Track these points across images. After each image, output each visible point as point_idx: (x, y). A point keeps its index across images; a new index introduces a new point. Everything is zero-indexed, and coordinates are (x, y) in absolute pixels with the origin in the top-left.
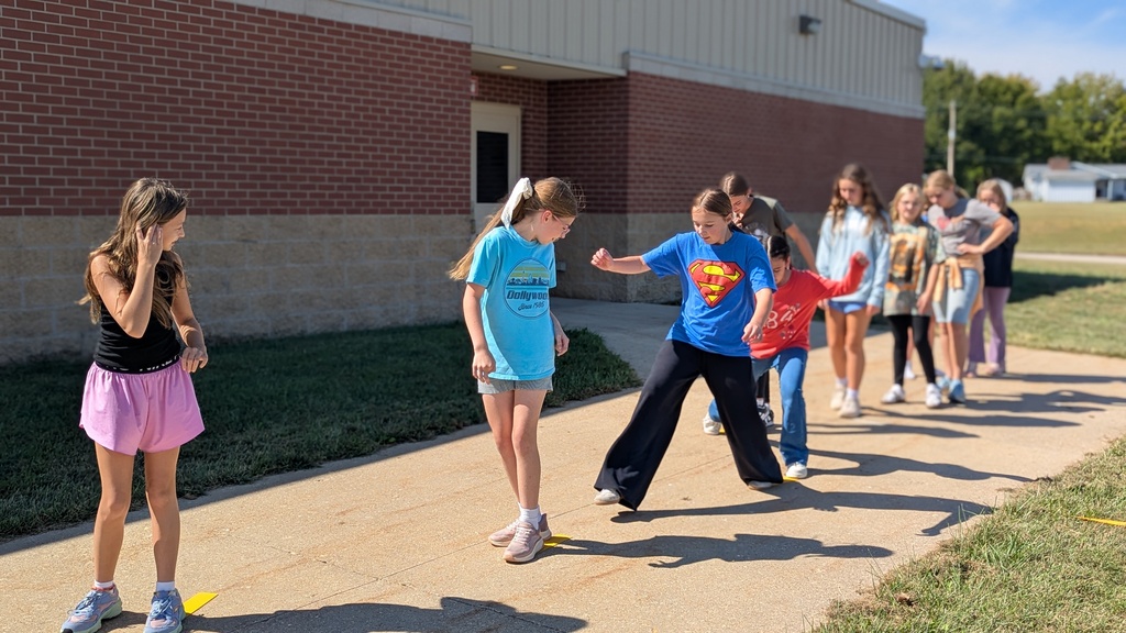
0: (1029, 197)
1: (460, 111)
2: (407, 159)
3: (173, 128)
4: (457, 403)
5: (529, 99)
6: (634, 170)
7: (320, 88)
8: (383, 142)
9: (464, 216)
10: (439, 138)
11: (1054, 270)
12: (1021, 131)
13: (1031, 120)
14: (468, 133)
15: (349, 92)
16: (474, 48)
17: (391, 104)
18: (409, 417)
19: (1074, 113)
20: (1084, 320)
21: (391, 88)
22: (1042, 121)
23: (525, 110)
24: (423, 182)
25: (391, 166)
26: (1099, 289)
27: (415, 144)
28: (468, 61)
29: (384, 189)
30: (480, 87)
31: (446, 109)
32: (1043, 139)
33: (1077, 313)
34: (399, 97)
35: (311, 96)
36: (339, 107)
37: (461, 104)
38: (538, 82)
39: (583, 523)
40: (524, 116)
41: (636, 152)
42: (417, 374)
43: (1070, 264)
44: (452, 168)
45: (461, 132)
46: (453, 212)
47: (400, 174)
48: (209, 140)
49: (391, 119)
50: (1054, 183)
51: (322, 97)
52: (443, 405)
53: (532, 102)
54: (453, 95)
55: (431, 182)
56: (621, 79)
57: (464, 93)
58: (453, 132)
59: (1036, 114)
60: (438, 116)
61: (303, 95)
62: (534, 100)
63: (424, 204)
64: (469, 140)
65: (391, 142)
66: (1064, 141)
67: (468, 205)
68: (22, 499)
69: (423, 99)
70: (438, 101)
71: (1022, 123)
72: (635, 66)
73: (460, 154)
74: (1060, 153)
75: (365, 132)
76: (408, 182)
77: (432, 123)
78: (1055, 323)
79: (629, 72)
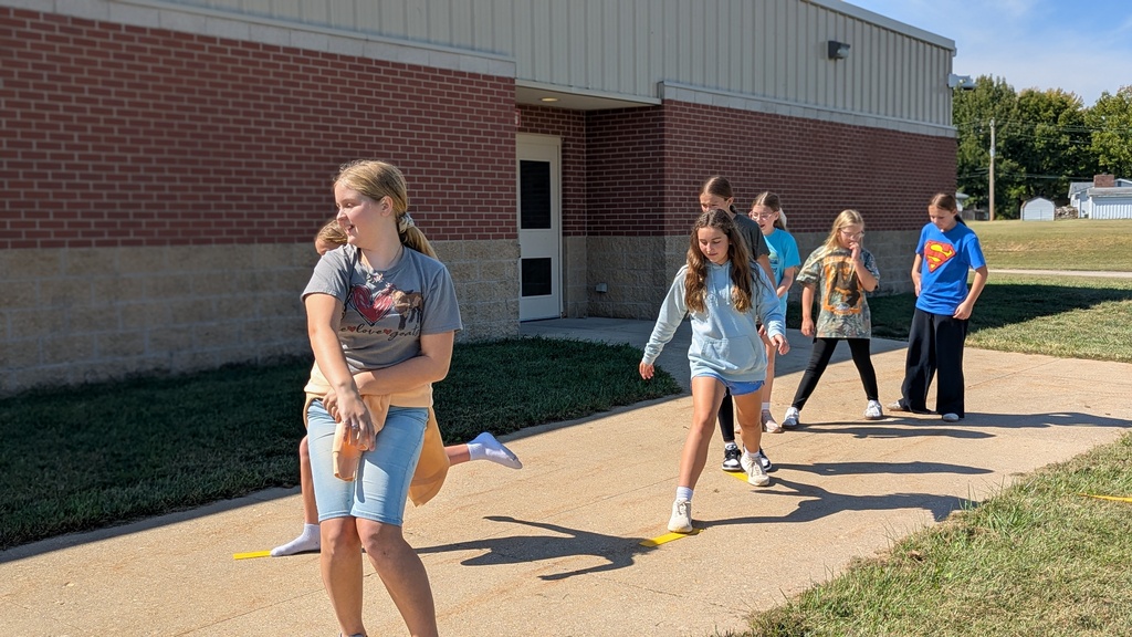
0: (1074, 213)
1: (506, 142)
2: (458, 188)
3: (248, 164)
4: (513, 408)
5: (569, 128)
6: (671, 194)
7: (378, 124)
8: (436, 172)
9: (511, 241)
10: (487, 168)
12: (1065, 147)
13: (1073, 136)
14: (514, 162)
15: (404, 127)
16: (517, 83)
17: (443, 137)
18: (471, 420)
19: (1120, 129)
21: (443, 122)
22: (1087, 137)
23: (566, 140)
24: (473, 209)
25: (444, 195)
27: (466, 174)
28: (512, 95)
29: (437, 216)
30: (523, 118)
31: (492, 141)
32: (1087, 155)
33: (1108, 324)
34: (450, 130)
35: (370, 132)
36: (395, 141)
37: (506, 135)
38: (577, 112)
39: (633, 503)
40: (564, 145)
41: (672, 176)
42: (474, 384)
44: (500, 196)
45: (507, 162)
46: (501, 237)
47: (452, 202)
48: (279, 174)
49: (443, 151)
50: (1098, 200)
51: (379, 132)
52: (501, 410)
53: (571, 132)
54: (499, 127)
55: (480, 209)
56: (656, 107)
57: (509, 125)
58: (500, 162)
59: (1079, 129)
60: (486, 147)
61: (362, 131)
62: (574, 129)
63: (473, 230)
64: (514, 169)
65: (443, 173)
66: (1111, 157)
67: (515, 230)
68: (147, 488)
69: (472, 132)
70: (485, 133)
72: (670, 95)
73: (507, 183)
74: (1105, 168)
75: (419, 164)
76: (458, 209)
77: (480, 154)
78: (1086, 333)
79: (663, 101)
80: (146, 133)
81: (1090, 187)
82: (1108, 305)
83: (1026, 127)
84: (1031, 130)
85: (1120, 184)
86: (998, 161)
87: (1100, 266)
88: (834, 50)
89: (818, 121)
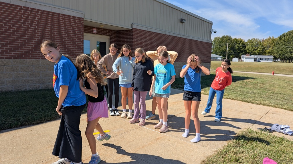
0: (242, 61)
13: (243, 47)
20: (241, 89)
22: (245, 47)
26: (248, 80)
32: (245, 50)
40: (110, 39)
50: (246, 58)
53: (112, 35)
56: (131, 30)
59: (244, 46)
66: (249, 51)
71: (241, 47)
74: (248, 53)
79: (133, 28)
81: (245, 56)
85: (250, 56)
88: (182, 21)
89: (177, 37)
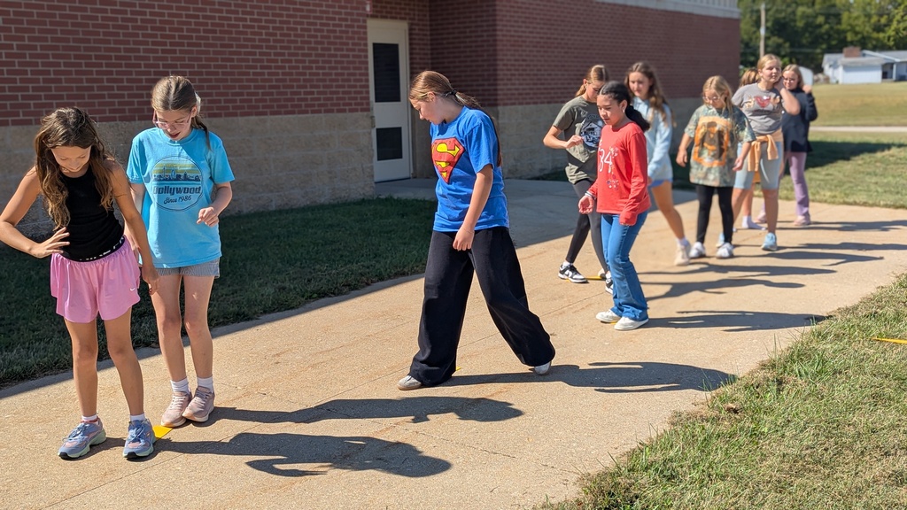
0: (827, 80)
1: (358, 27)
2: (317, 68)
3: (126, 50)
4: (365, 264)
5: (414, 15)
6: (503, 70)
7: (244, 13)
8: (297, 55)
9: (365, 113)
10: (342, 50)
11: (849, 139)
12: (820, 26)
13: (828, 16)
14: (366, 45)
15: (267, 15)
17: (302, 23)
18: (328, 277)
19: (864, 10)
20: (874, 180)
21: (302, 10)
22: (838, 16)
23: (411, 25)
24: (331, 86)
25: (305, 74)
26: (886, 153)
27: (323, 55)
29: (299, 93)
30: (374, 6)
31: (346, 26)
32: (839, 32)
33: (869, 174)
34: (308, 17)
35: (236, 19)
36: (260, 27)
37: (359, 21)
39: (470, 356)
40: (410, 29)
41: (504, 55)
42: (333, 242)
43: (861, 134)
44: (354, 74)
45: (360, 44)
46: (356, 110)
47: (312, 80)
48: (156, 59)
49: (303, 36)
50: (847, 68)
51: (245, 20)
52: (355, 267)
53: (416, 17)
54: (352, 14)
55: (337, 86)
57: (361, 12)
58: (353, 44)
59: (832, 11)
60: (341, 32)
61: (230, 19)
62: (419, 15)
63: (332, 105)
64: (366, 51)
65: (303, 55)
66: (856, 33)
67: (368, 104)
68: (23, 352)
69: (328, 19)
70: (340, 19)
71: (821, 19)
73: (360, 62)
74: (852, 43)
75: (282, 48)
76: (318, 87)
77: (336, 37)
78: (851, 182)
80: (29, 22)
81: (841, 58)
82: (866, 156)
83: (790, 10)
84: (794, 13)
85: (864, 55)
86: (767, 38)
87: (850, 122)
89: (626, 6)
